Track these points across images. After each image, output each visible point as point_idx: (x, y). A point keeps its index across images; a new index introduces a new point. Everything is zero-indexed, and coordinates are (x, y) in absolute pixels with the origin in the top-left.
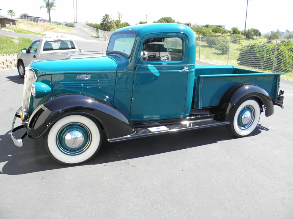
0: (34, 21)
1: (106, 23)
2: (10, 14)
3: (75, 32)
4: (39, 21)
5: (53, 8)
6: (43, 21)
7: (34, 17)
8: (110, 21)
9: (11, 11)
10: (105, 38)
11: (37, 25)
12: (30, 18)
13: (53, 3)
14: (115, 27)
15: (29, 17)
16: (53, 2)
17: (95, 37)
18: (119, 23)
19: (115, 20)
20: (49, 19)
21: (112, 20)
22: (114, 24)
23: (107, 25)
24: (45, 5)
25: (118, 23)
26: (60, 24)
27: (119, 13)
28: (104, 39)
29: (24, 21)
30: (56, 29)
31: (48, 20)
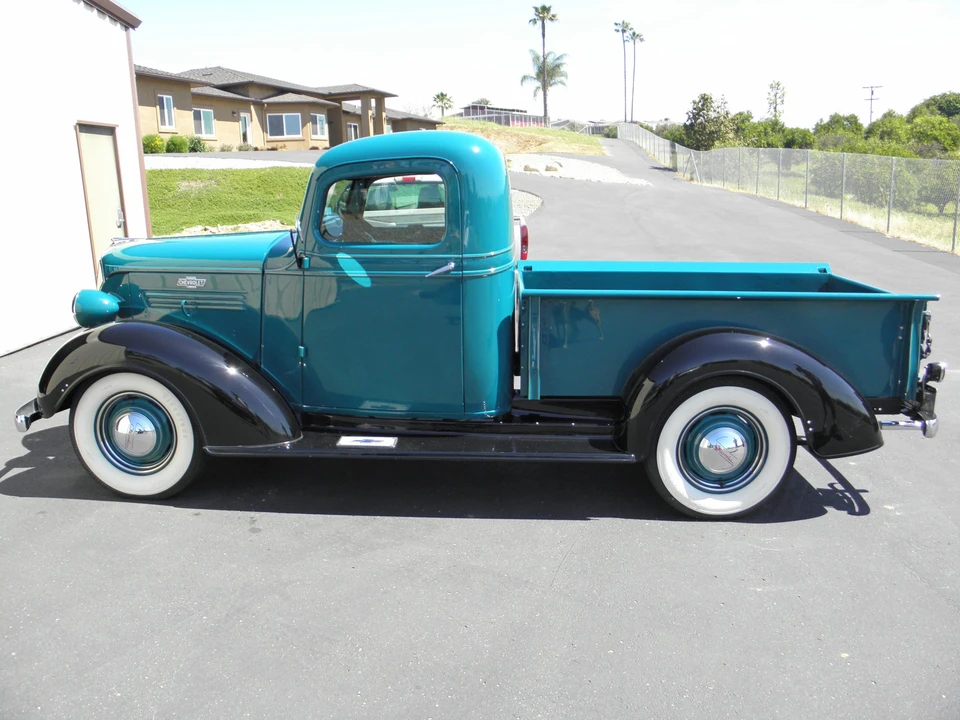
0: (498, 121)
1: (701, 123)
2: (440, 104)
3: (607, 152)
4: (513, 120)
5: (558, 79)
6: (525, 121)
7: (501, 110)
8: (716, 115)
9: (442, 94)
10: (692, 174)
11: (499, 133)
12: (489, 113)
13: (558, 66)
14: (731, 135)
15: (486, 110)
16: (558, 62)
17: (665, 169)
18: (747, 123)
19: (733, 113)
20: (542, 114)
21: (722, 113)
22: (725, 126)
23: (704, 128)
24: (533, 71)
25: (743, 122)
26: (573, 127)
27: (776, 86)
28: (688, 176)
29: (471, 121)
30: (550, 144)
31: (541, 118)
